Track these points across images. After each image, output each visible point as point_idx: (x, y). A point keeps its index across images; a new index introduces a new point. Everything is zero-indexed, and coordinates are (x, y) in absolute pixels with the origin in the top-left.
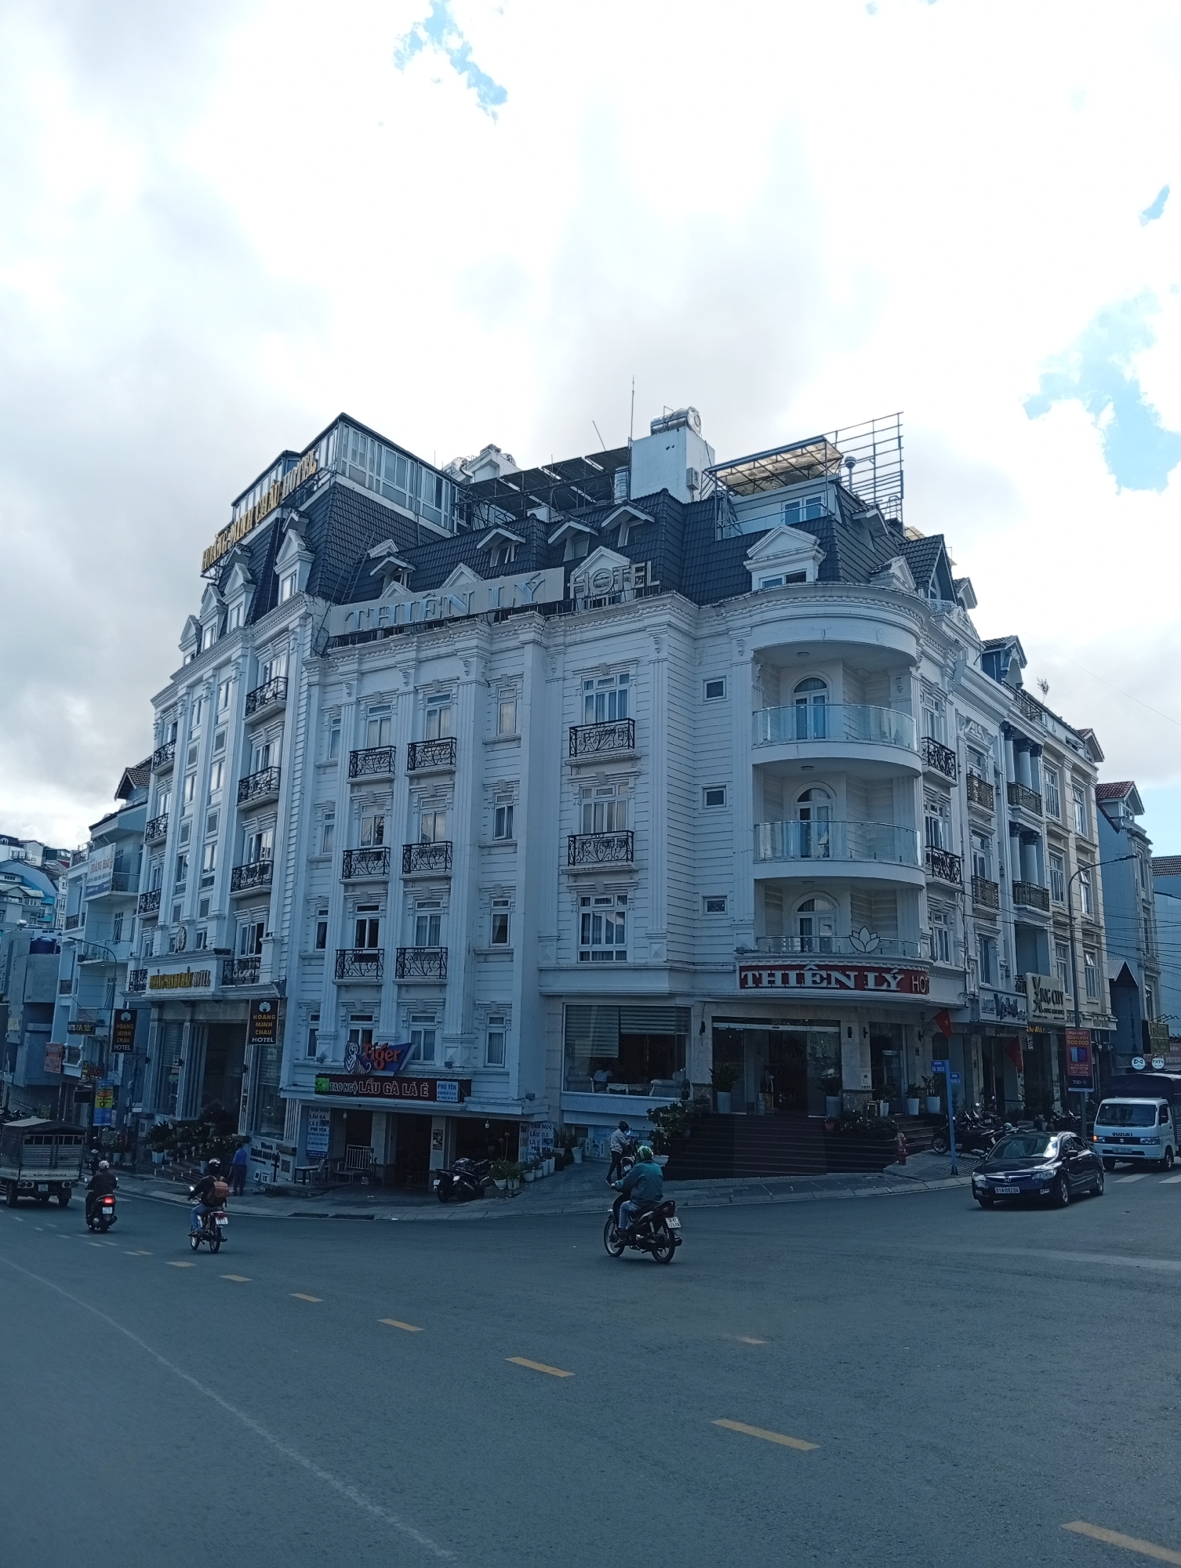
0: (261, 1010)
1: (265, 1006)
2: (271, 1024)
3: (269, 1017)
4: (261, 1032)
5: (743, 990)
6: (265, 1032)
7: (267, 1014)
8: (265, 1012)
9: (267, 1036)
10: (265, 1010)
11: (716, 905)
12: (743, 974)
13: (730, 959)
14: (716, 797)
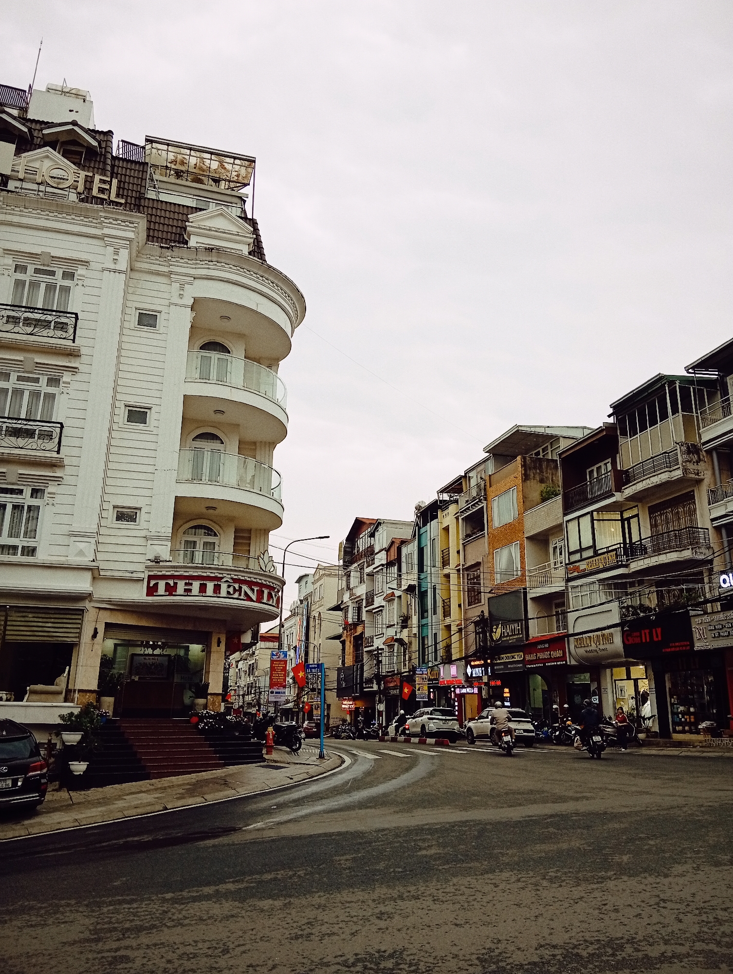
5: (150, 598)
11: (126, 515)
12: (152, 583)
13: (141, 568)
14: (137, 415)
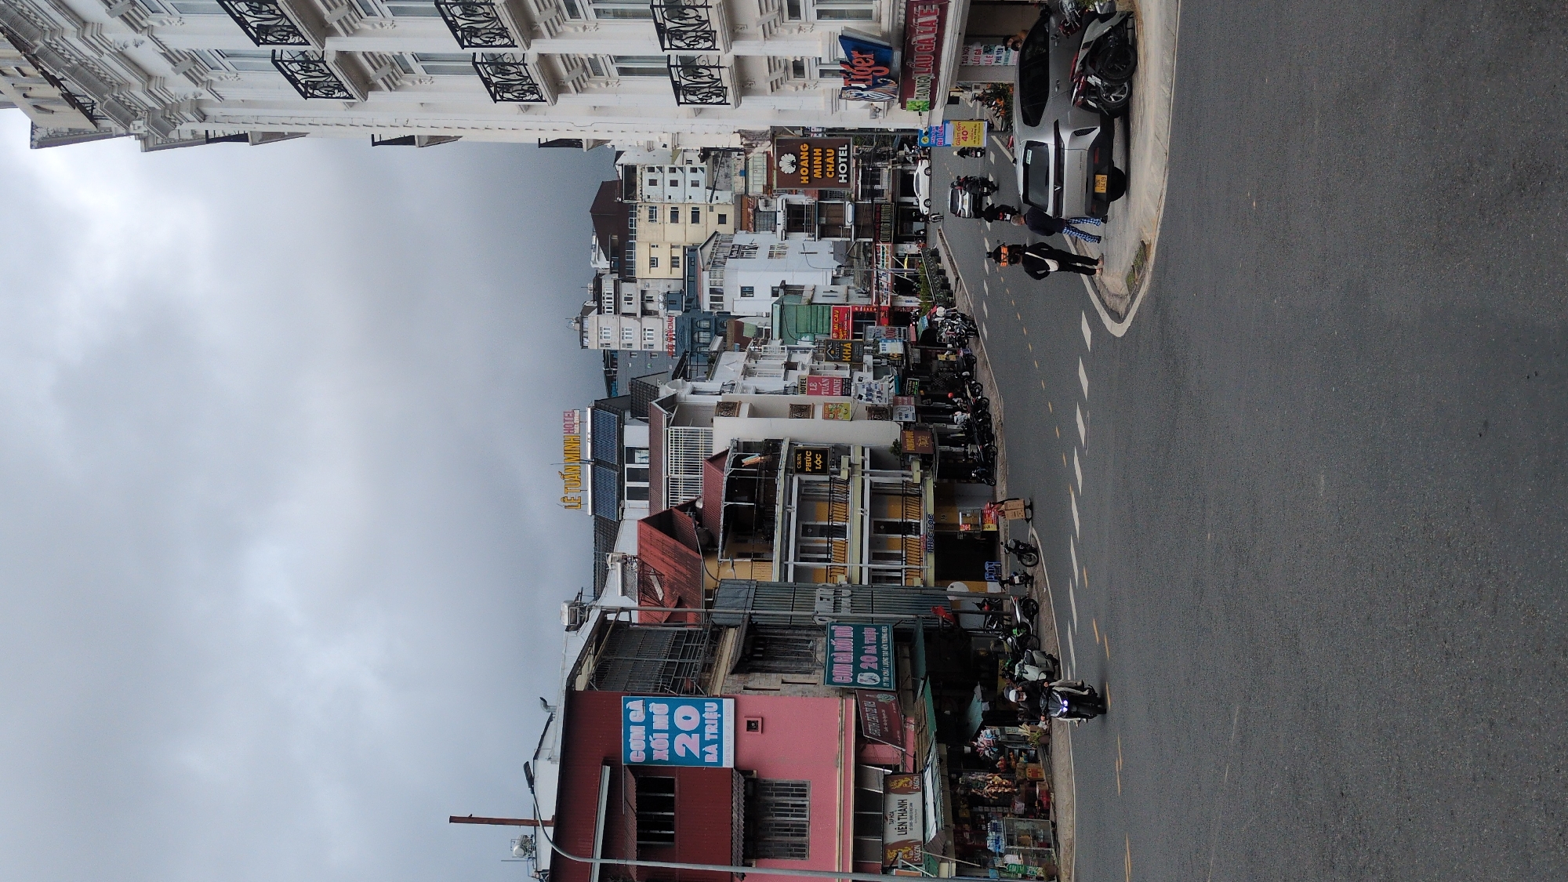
0: (792, 170)
1: (786, 164)
2: (817, 152)
3: (804, 156)
4: (830, 168)
6: (830, 160)
7: (797, 156)
8: (796, 164)
9: (836, 156)
10: (793, 164)
